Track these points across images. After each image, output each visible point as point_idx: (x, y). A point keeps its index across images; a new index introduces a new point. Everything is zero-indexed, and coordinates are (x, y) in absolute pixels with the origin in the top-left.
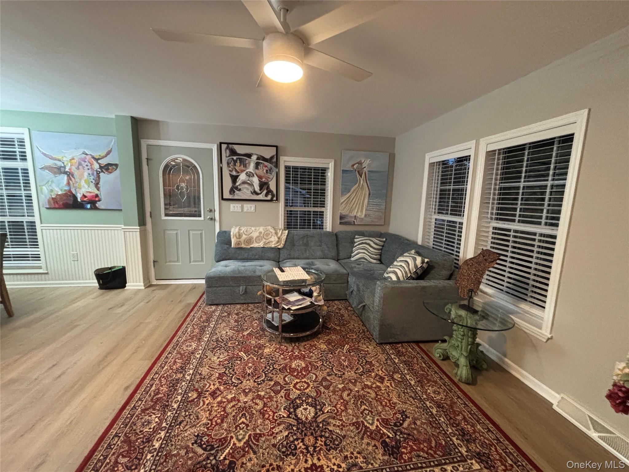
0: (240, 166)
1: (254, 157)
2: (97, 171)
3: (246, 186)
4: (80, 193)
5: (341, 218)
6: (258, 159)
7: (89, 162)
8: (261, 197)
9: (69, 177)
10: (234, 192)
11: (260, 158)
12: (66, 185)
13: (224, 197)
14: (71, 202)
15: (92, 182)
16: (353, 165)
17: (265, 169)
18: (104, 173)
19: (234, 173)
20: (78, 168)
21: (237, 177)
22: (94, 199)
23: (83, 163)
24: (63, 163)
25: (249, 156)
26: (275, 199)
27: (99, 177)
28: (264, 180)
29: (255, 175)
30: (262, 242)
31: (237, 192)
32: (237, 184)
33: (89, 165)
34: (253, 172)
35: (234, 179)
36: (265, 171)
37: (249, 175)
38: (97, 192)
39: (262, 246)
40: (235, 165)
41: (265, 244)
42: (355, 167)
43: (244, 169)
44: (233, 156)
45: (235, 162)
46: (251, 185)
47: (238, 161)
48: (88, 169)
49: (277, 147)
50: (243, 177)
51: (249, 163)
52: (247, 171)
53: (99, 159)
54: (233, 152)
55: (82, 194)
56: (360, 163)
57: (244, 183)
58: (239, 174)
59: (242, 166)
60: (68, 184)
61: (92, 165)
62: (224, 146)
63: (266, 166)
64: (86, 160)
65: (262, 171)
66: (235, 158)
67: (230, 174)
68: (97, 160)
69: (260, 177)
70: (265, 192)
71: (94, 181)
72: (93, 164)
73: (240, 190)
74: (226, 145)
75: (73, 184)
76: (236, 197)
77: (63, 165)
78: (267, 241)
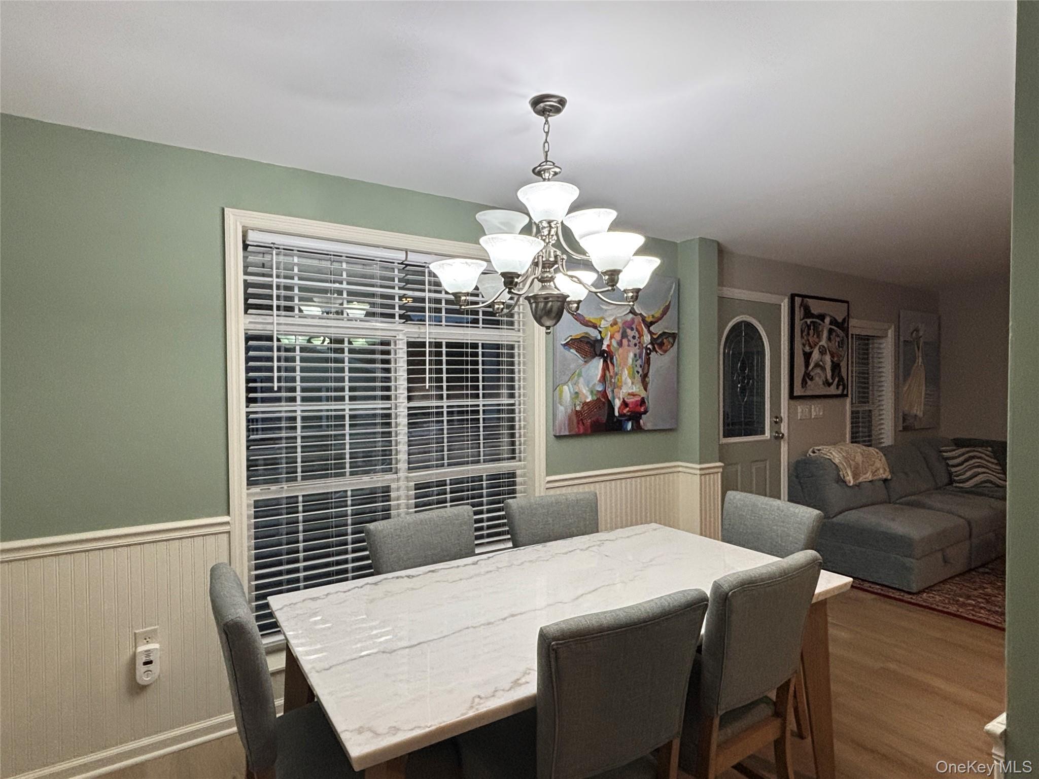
0: (813, 336)
1: (827, 320)
2: (647, 348)
3: (818, 370)
4: (619, 398)
5: (904, 420)
6: (831, 323)
7: (637, 330)
8: (833, 390)
9: (607, 362)
10: (806, 383)
11: (834, 322)
12: (600, 381)
13: (795, 394)
14: (604, 419)
15: (638, 372)
16: (912, 333)
17: (838, 339)
18: (657, 352)
19: (807, 349)
20: (620, 344)
21: (811, 353)
22: (637, 409)
23: (628, 331)
24: (600, 332)
25: (822, 317)
26: (845, 393)
27: (648, 361)
28: (836, 359)
29: (827, 351)
30: (869, 473)
31: (809, 382)
32: (810, 368)
33: (637, 335)
34: (826, 346)
35: (807, 356)
36: (837, 344)
37: (822, 352)
38: (643, 394)
39: (870, 478)
40: (808, 334)
41: (873, 473)
42: (914, 334)
43: (817, 340)
44: (807, 318)
45: (809, 327)
46: (823, 369)
47: (812, 327)
48: (635, 345)
49: (847, 302)
50: (816, 355)
51: (822, 331)
52: (820, 344)
53: (652, 323)
54: (808, 313)
55: (622, 400)
56: (917, 330)
57: (817, 365)
58: (811, 350)
59: (815, 336)
60: (603, 379)
61: (641, 335)
62: (798, 300)
63: (838, 336)
64: (634, 326)
65: (834, 345)
66: (809, 321)
67: (803, 351)
68: (649, 325)
69: (832, 356)
70: (837, 379)
71: (640, 370)
72: (643, 336)
73: (812, 379)
74: (800, 299)
75: (611, 377)
76: (809, 393)
77: (599, 338)
78: (874, 468)
